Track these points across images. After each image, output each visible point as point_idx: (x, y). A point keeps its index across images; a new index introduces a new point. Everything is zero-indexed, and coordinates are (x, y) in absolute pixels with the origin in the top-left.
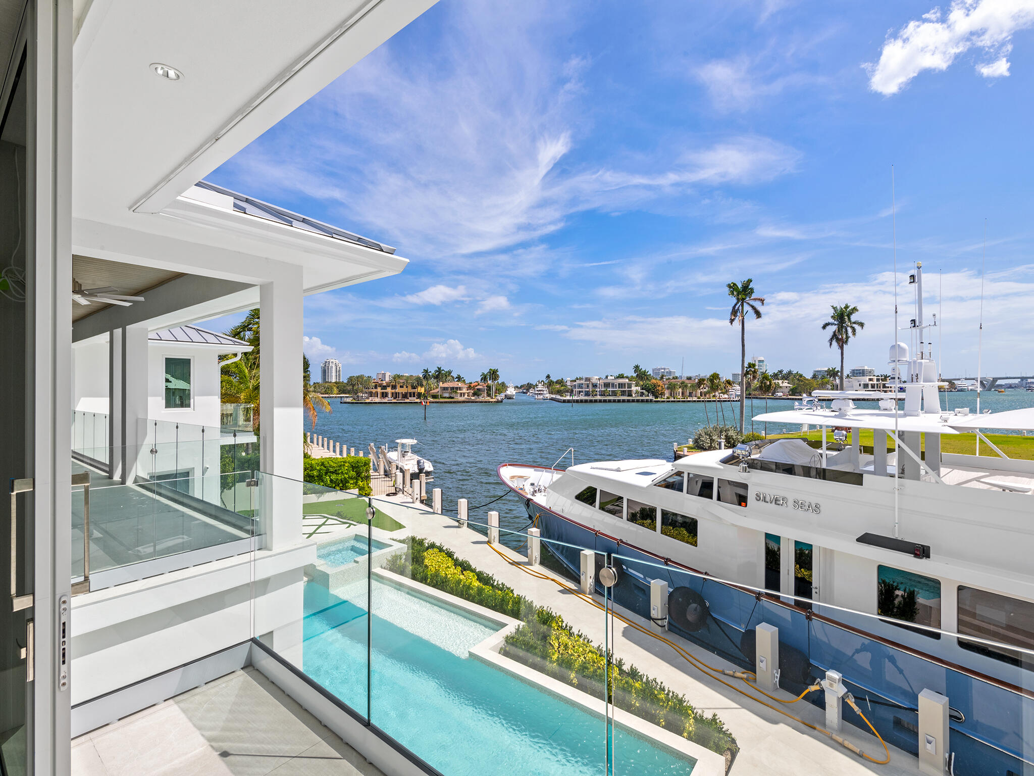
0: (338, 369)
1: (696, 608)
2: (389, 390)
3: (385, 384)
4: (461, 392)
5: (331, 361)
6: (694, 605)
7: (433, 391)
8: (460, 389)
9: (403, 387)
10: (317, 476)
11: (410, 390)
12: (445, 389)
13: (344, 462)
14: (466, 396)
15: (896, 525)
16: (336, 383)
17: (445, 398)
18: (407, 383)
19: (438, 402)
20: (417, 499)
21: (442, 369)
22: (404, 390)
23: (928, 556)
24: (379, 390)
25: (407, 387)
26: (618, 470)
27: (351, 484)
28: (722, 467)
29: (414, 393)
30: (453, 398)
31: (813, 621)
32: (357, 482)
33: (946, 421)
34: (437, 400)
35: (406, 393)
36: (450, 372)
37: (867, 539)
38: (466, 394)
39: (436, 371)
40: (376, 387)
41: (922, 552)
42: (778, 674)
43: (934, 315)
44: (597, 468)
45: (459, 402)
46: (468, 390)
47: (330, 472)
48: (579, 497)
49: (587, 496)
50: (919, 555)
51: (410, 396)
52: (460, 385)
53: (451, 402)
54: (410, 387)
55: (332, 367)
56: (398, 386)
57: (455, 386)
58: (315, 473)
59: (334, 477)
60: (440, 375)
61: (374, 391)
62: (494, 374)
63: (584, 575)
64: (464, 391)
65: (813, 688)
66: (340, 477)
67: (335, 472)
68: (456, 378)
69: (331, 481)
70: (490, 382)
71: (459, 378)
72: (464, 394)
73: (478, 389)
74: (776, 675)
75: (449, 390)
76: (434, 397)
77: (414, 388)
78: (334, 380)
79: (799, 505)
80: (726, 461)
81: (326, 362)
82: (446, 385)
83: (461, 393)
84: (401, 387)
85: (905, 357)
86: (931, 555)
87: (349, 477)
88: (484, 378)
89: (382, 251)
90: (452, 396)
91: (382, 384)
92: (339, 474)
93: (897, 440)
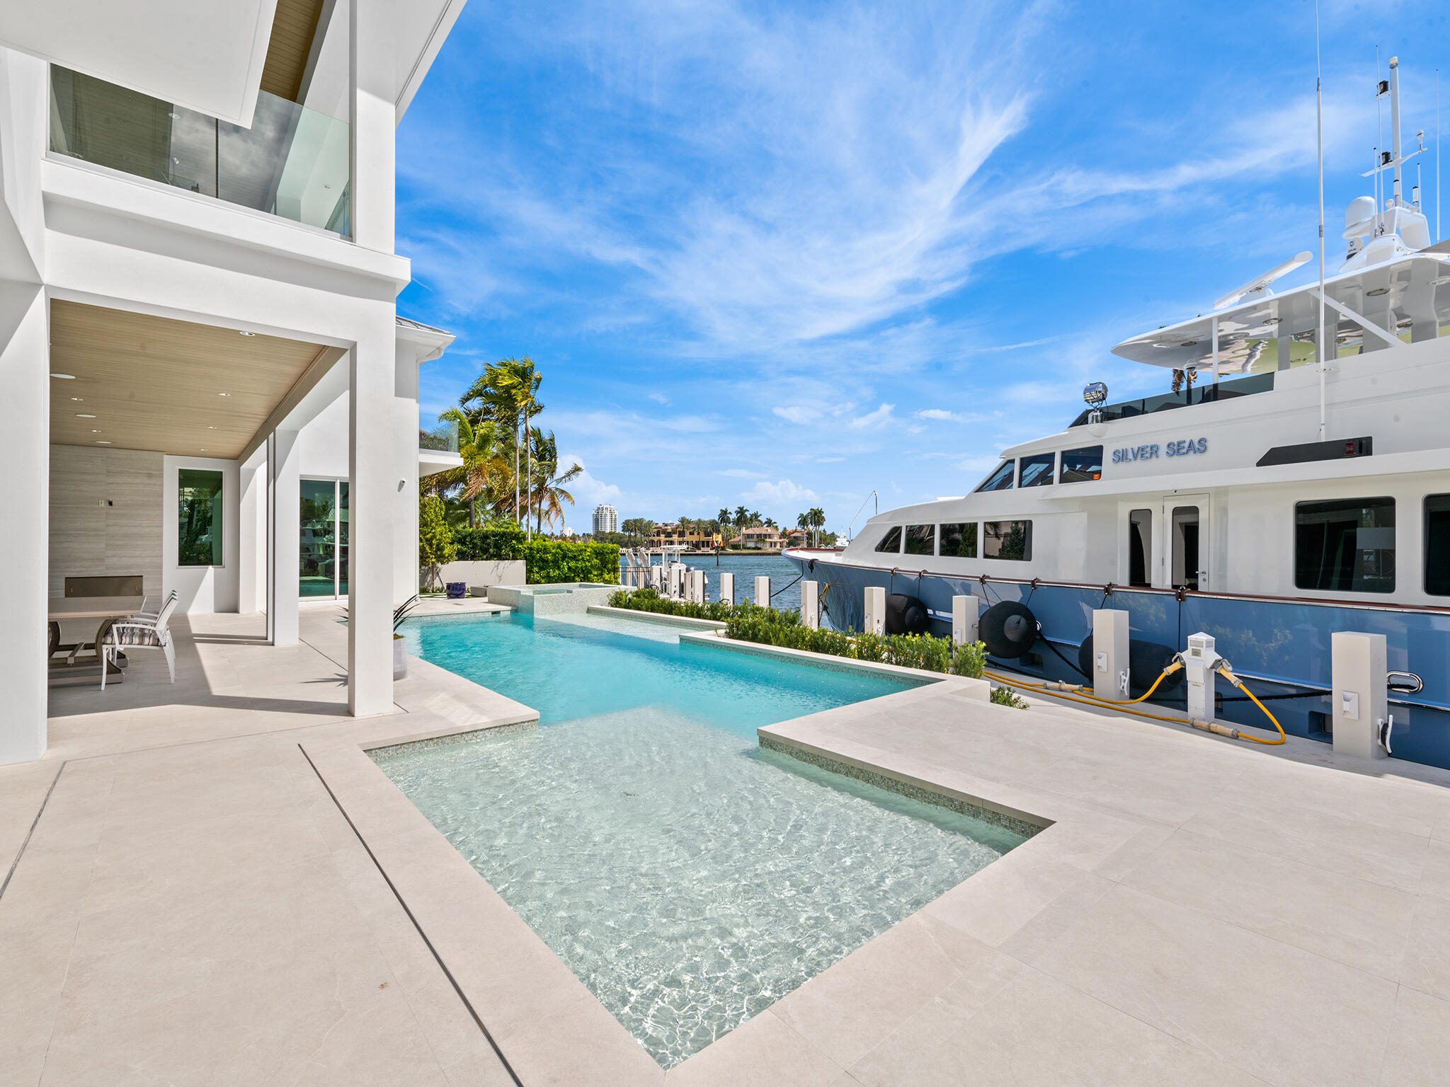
0: (613, 517)
1: (1019, 623)
2: (675, 537)
3: (670, 531)
4: (771, 540)
5: (605, 506)
6: (1015, 618)
7: (733, 540)
8: (770, 536)
9: (693, 534)
10: (553, 562)
11: (703, 538)
12: (749, 536)
13: (586, 547)
14: (778, 547)
15: (1323, 428)
16: (610, 533)
17: (749, 548)
18: (699, 527)
19: (739, 554)
20: (675, 592)
21: (744, 509)
22: (695, 538)
24: (662, 537)
25: (698, 534)
27: (594, 575)
28: (1069, 434)
29: (708, 542)
30: (760, 549)
32: (602, 574)
34: (739, 551)
35: (698, 543)
36: (756, 516)
37: (1276, 457)
38: (779, 544)
39: (737, 512)
40: (658, 534)
41: (1361, 447)
42: (1126, 676)
45: (769, 554)
46: (780, 538)
47: (569, 558)
48: (878, 548)
50: (1351, 452)
51: (703, 546)
52: (769, 530)
53: (757, 554)
54: (702, 534)
55: (606, 515)
56: (687, 533)
57: (763, 533)
58: (549, 557)
59: (572, 564)
60: (743, 518)
61: (656, 539)
62: (816, 517)
63: (869, 617)
64: (776, 539)
65: (1170, 670)
66: (580, 564)
67: (574, 558)
68: (766, 523)
69: (569, 568)
70: (811, 527)
71: (769, 523)
72: (775, 543)
73: (794, 537)
74: (1123, 677)
75: (755, 538)
76: (735, 547)
77: (708, 534)
78: (608, 531)
79: (1176, 449)
80: (1076, 423)
81: (599, 509)
82: (750, 531)
83: (771, 543)
84: (691, 534)
86: (1374, 448)
87: (592, 566)
88: (803, 521)
90: (759, 546)
91: (667, 529)
92: (579, 560)
93: (1323, 299)
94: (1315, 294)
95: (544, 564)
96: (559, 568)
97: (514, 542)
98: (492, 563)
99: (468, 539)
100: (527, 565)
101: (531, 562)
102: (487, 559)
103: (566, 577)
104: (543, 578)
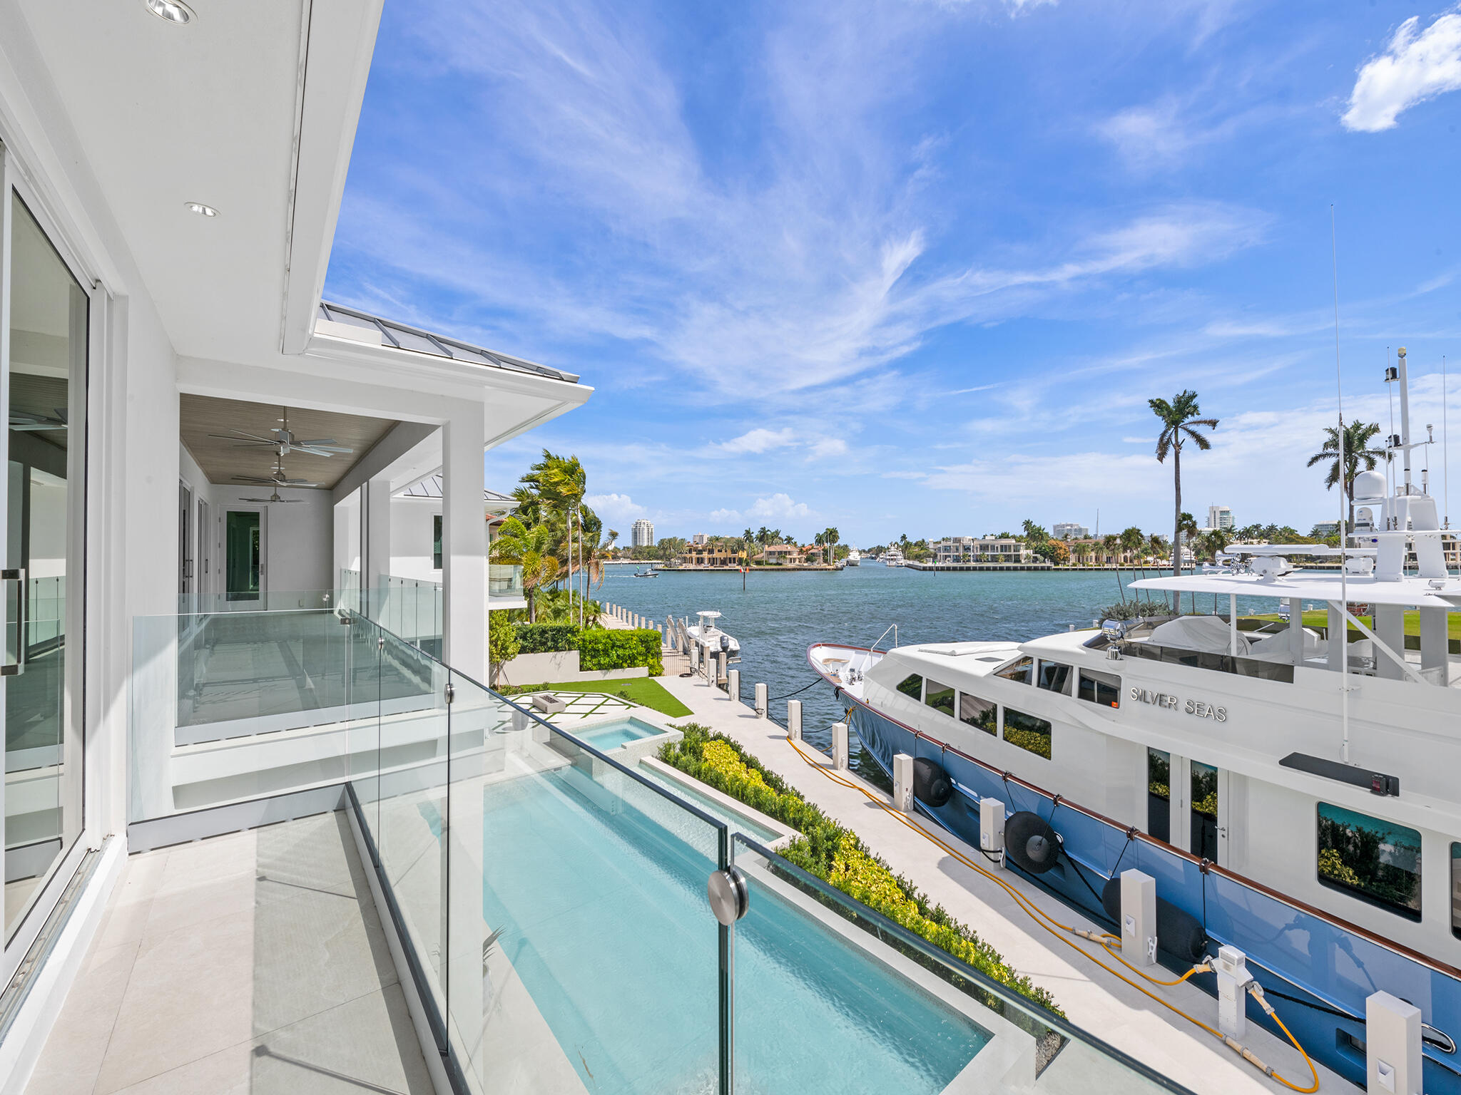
0: (650, 531)
1: (1041, 841)
2: (705, 555)
3: (701, 548)
4: (790, 557)
5: (643, 521)
6: (1037, 838)
7: (756, 556)
8: (790, 553)
9: (721, 551)
10: (603, 651)
11: (731, 555)
12: (771, 553)
13: (632, 635)
14: (797, 562)
15: (1345, 743)
16: (648, 547)
17: (771, 564)
18: (726, 546)
19: (762, 570)
20: (713, 681)
21: (767, 529)
22: (722, 555)
23: (1395, 793)
24: (694, 555)
25: (726, 551)
26: (953, 654)
27: (640, 661)
28: (1084, 652)
29: (734, 559)
30: (781, 564)
31: (1212, 874)
32: (646, 659)
33: (1439, 588)
34: (762, 567)
35: (725, 559)
36: (777, 533)
37: (1295, 761)
38: (798, 560)
39: (761, 532)
40: (690, 551)
41: (1386, 786)
42: (1154, 943)
43: (1429, 427)
44: (926, 651)
45: (789, 570)
46: (799, 555)
47: (617, 646)
48: (903, 687)
49: (911, 687)
50: (1379, 790)
51: (730, 562)
52: (789, 548)
53: (778, 570)
54: (729, 551)
55: (643, 529)
56: (716, 551)
57: (784, 550)
58: (600, 647)
59: (620, 652)
60: (764, 537)
61: (688, 556)
62: (832, 535)
63: (898, 786)
64: (795, 555)
65: (1199, 968)
66: (627, 652)
67: (622, 647)
68: (786, 540)
69: (618, 656)
70: (827, 545)
71: (789, 540)
72: (795, 559)
73: (812, 554)
74: (1151, 944)
75: (777, 554)
76: (758, 563)
77: (734, 552)
78: (645, 544)
79: (1194, 709)
80: (1092, 645)
81: (637, 523)
82: (772, 549)
83: (791, 559)
84: (719, 551)
85: (1381, 493)
86: (1401, 791)
87: (637, 653)
88: (819, 540)
89: (562, 380)
90: (780, 562)
91: (697, 548)
92: (626, 648)
93: (1346, 615)
94: (1337, 607)
95: (595, 653)
96: (608, 656)
97: (569, 635)
98: (551, 654)
99: (529, 635)
100: (580, 655)
101: (584, 652)
102: (545, 651)
103: (615, 663)
104: (594, 665)
